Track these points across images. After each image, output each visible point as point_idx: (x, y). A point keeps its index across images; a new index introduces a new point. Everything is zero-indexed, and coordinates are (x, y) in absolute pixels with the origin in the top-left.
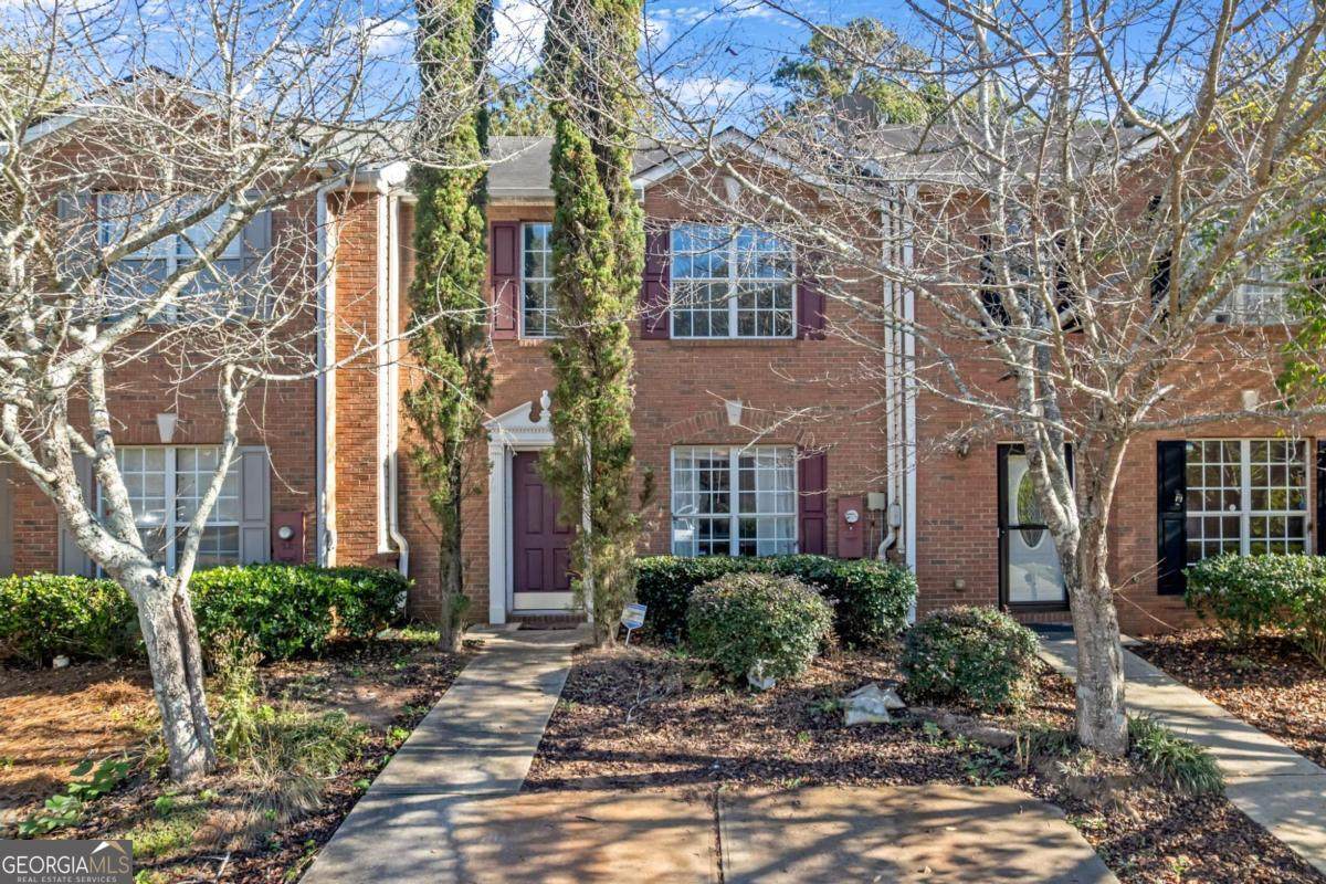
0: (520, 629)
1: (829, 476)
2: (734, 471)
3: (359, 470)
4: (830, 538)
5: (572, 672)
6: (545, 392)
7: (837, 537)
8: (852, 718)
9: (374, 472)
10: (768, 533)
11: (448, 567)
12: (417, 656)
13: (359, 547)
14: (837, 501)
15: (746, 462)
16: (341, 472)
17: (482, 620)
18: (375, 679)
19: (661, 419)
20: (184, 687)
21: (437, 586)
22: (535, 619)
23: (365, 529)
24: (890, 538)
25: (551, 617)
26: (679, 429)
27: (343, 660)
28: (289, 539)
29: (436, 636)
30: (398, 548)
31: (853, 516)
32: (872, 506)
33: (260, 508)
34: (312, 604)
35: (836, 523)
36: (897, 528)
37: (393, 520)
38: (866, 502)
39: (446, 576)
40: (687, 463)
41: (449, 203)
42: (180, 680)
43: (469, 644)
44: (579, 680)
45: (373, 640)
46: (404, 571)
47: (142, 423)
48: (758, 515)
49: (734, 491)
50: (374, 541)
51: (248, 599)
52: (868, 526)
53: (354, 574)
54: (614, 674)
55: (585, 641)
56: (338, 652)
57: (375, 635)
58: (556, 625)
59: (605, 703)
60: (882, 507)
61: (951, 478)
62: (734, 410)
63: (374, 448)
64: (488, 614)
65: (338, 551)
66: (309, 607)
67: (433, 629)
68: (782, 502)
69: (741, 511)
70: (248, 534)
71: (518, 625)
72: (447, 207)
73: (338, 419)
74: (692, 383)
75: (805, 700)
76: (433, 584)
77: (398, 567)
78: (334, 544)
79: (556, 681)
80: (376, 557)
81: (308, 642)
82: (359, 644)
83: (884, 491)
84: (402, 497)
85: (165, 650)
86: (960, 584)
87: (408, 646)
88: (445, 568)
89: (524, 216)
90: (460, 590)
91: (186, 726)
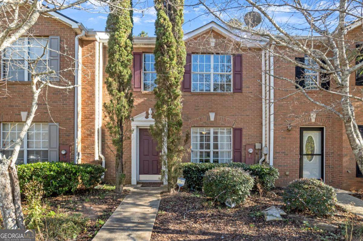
0: (142, 186)
1: (243, 138)
2: (212, 135)
3: (89, 133)
4: (243, 158)
5: (161, 200)
6: (150, 109)
7: (245, 158)
8: (268, 218)
9: (94, 133)
10: (223, 156)
11: (118, 164)
12: (108, 194)
13: (89, 158)
14: (245, 146)
15: (216, 133)
16: (83, 133)
17: (129, 183)
18: (93, 201)
19: (188, 118)
20: (12, 204)
21: (114, 172)
22: (146, 183)
23: (91, 152)
24: (263, 158)
25: (151, 183)
26: (194, 122)
27: (83, 195)
28: (65, 154)
29: (114, 187)
30: (102, 159)
31: (251, 151)
32: (257, 148)
33: (55, 144)
34: (71, 175)
35: (245, 153)
36: (266, 155)
37: (100, 150)
38: (255, 146)
39: (118, 167)
40: (196, 133)
41: (120, 37)
42: (10, 201)
43: (125, 191)
44: (164, 203)
45: (93, 189)
46: (104, 166)
47: (16, 115)
48: (219, 150)
49: (212, 142)
50: (94, 156)
51: (48, 173)
52: (255, 154)
53: (86, 166)
54: (176, 201)
55: (164, 190)
56: (81, 192)
57: (93, 187)
58: (153, 185)
59: (175, 212)
60: (260, 148)
61: (285, 138)
62: (212, 116)
63: (94, 125)
64: (131, 181)
65: (82, 159)
66: (71, 177)
67: (113, 186)
68: (227, 146)
69: (214, 149)
70: (51, 152)
71: (141, 185)
72: (119, 39)
73: (82, 115)
74: (198, 106)
75: (248, 212)
76: (113, 171)
77: (101, 165)
78: (80, 157)
79: (156, 204)
80: (94, 161)
81: (70, 189)
82: (88, 190)
83: (261, 143)
84: (103, 143)
85: (4, 189)
86: (287, 173)
87: (105, 191)
88: (117, 164)
89: (144, 51)
90: (123, 172)
91: (12, 220)
